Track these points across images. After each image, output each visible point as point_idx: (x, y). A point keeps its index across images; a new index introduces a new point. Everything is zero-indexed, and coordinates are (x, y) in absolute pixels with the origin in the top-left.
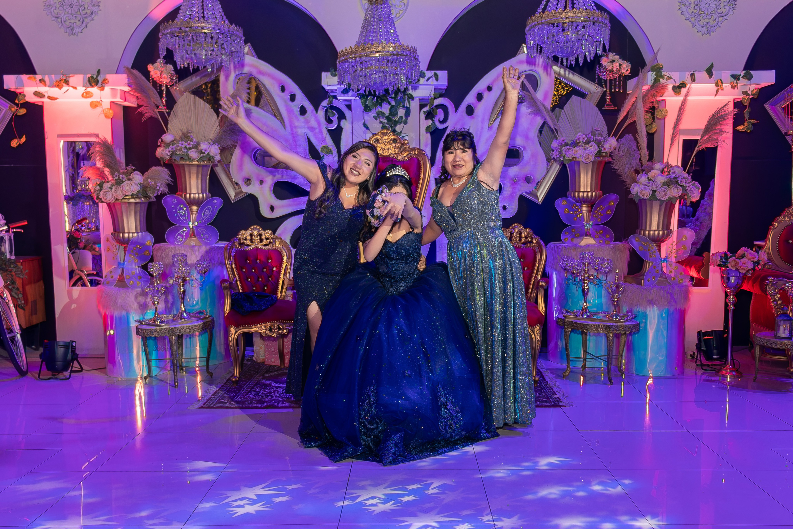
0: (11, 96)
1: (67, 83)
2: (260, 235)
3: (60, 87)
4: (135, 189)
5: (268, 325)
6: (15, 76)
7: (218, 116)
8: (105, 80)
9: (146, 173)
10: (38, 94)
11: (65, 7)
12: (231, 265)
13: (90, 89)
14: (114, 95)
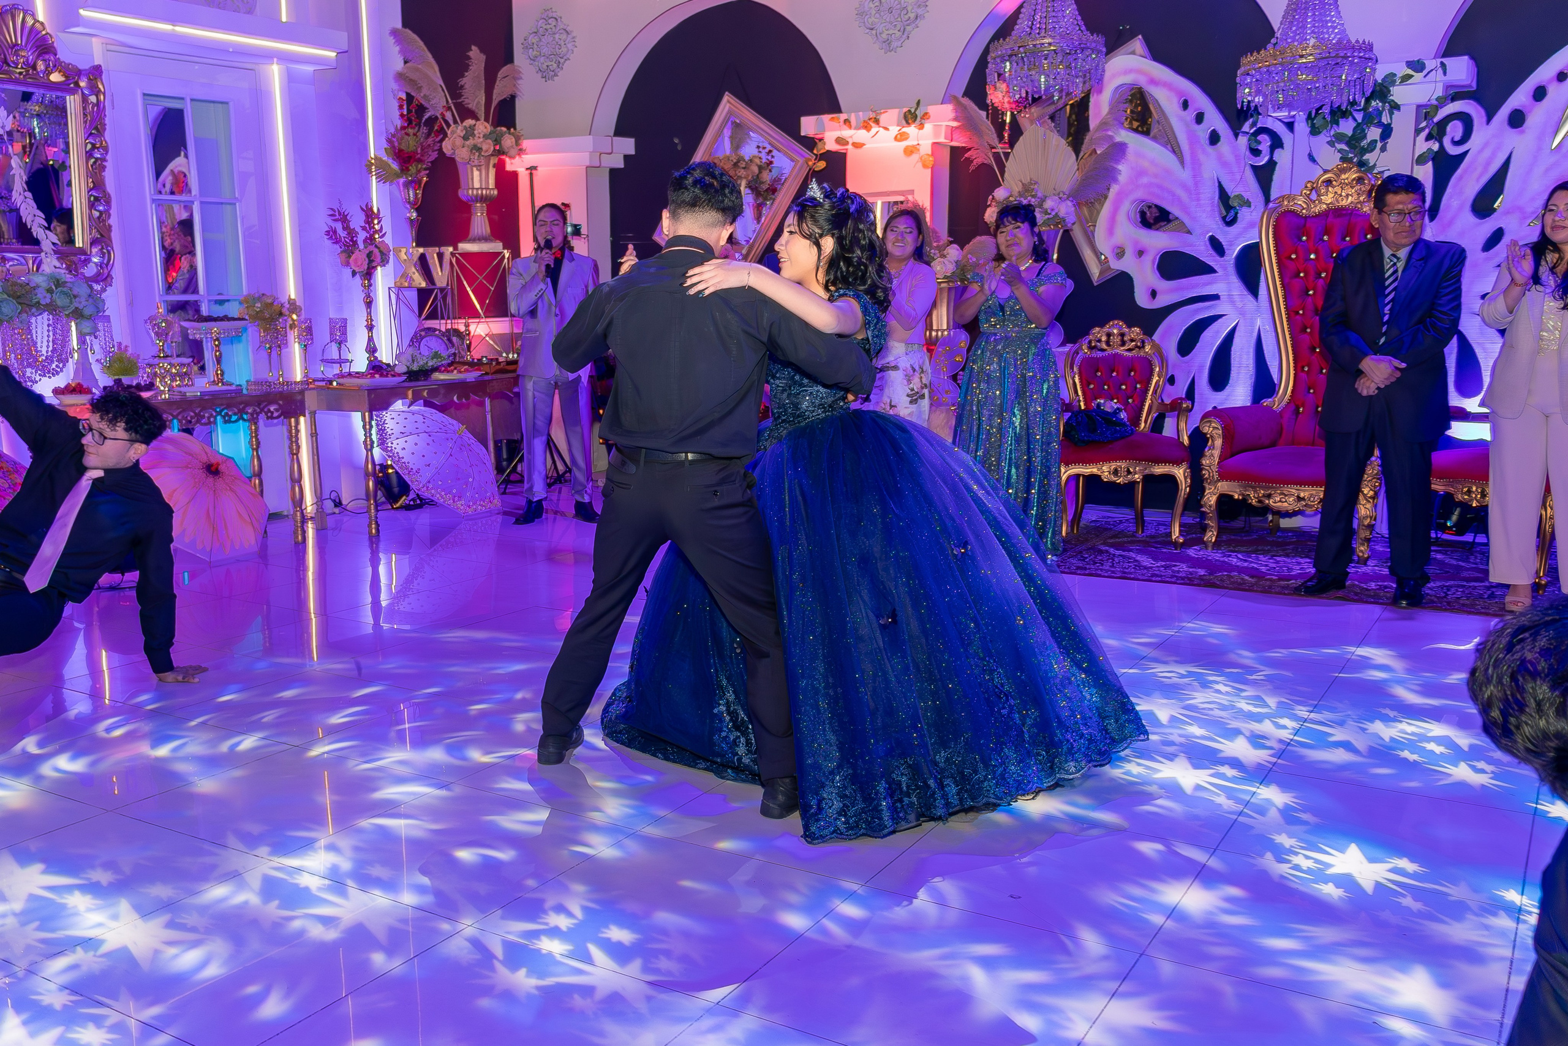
0: (810, 143)
1: (877, 122)
2: (1122, 335)
3: (867, 128)
4: (950, 268)
5: (1114, 465)
6: (815, 117)
7: (1077, 156)
8: (926, 113)
9: (967, 247)
10: (840, 141)
11: (882, 14)
12: (1073, 379)
13: (904, 130)
14: (936, 134)
